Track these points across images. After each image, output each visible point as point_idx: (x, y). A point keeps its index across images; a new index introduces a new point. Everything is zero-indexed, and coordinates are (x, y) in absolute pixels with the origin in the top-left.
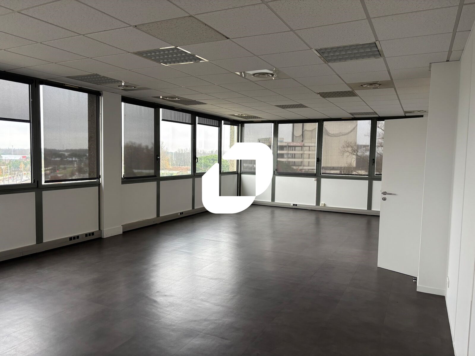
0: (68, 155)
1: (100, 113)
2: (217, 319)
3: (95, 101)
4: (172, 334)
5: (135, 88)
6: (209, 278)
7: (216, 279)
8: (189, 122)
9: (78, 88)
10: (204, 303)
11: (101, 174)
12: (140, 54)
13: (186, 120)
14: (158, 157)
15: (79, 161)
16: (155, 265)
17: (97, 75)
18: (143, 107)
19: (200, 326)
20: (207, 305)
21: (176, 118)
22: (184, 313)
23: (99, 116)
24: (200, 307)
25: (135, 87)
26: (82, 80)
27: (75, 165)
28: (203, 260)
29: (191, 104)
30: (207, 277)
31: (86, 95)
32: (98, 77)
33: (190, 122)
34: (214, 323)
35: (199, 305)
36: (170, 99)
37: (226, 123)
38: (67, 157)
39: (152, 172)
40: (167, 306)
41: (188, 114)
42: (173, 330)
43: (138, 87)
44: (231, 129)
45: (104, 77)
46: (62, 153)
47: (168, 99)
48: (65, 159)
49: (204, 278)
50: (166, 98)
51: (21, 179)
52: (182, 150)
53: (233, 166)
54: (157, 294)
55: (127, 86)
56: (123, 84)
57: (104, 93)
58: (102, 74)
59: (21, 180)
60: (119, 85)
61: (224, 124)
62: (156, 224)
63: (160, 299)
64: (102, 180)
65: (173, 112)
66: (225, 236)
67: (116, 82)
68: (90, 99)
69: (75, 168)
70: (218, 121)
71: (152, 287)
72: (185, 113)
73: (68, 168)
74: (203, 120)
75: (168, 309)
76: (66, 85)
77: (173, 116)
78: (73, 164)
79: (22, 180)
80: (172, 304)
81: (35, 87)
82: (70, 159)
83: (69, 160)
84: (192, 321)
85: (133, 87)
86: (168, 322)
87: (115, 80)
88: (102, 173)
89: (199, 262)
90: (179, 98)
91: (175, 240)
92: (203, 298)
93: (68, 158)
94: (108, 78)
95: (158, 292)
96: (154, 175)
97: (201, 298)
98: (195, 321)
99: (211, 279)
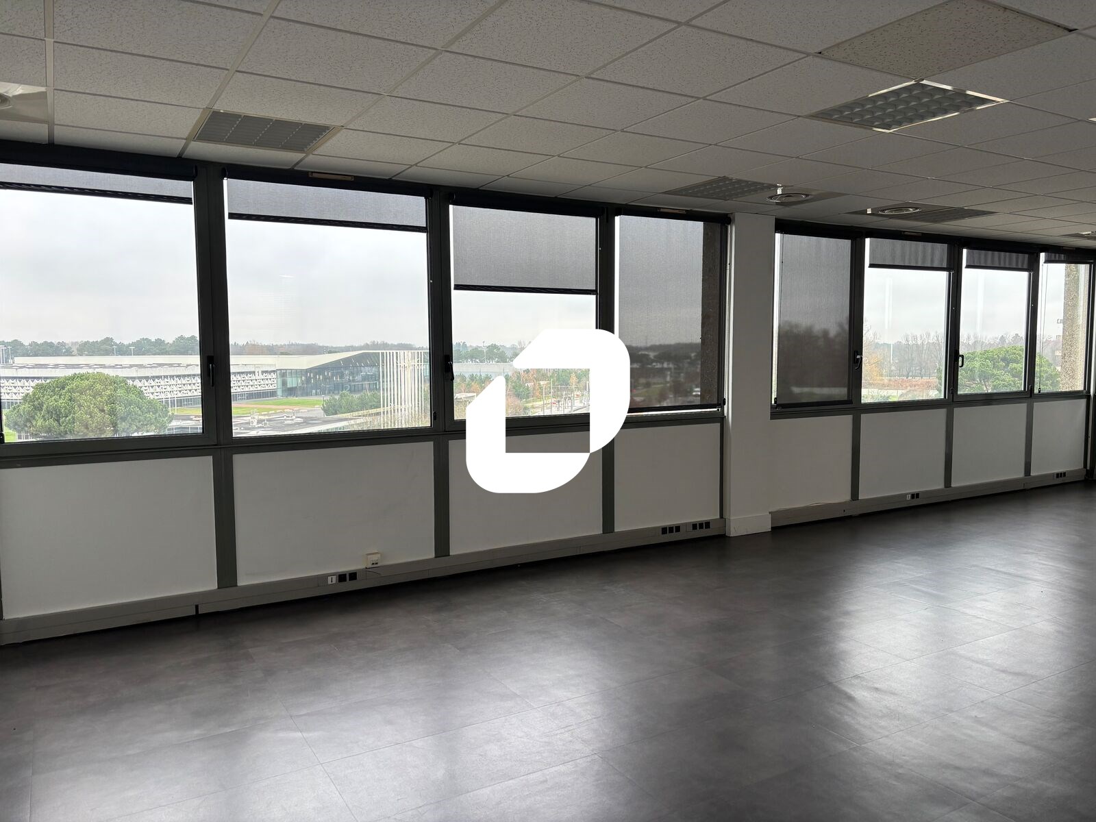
0: (655, 357)
1: (728, 263)
2: (1021, 776)
3: (718, 236)
4: (894, 785)
5: (809, 198)
6: (997, 667)
7: (1017, 674)
8: (942, 264)
9: (684, 212)
10: (984, 729)
11: (726, 397)
12: (825, 115)
13: (932, 261)
14: (858, 357)
15: (675, 369)
16: (847, 613)
17: (725, 178)
18: (824, 240)
19: (970, 783)
20: (992, 736)
21: (907, 257)
22: (926, 743)
23: (726, 270)
24: (971, 736)
25: (807, 195)
26: (694, 195)
27: (668, 379)
28: (980, 621)
29: (950, 219)
30: (988, 665)
31: (699, 226)
32: (727, 182)
33: (945, 265)
34: (1014, 786)
35: (969, 732)
36: (894, 213)
37: (1053, 258)
38: (653, 361)
39: (839, 392)
40: (880, 714)
41: (938, 246)
42: (898, 777)
43: (813, 193)
44: (1068, 275)
45: (739, 181)
46: (643, 353)
47: (886, 212)
48: (650, 366)
49: (981, 666)
50: (883, 211)
51: (572, 406)
52: (915, 338)
53: (1073, 377)
54: (855, 682)
55: (789, 196)
56: (779, 192)
57: (738, 217)
58: (735, 176)
59: (572, 408)
60: (770, 195)
61: (1047, 261)
62: (850, 517)
63: (863, 696)
64: (728, 410)
65: (898, 243)
66: (1041, 566)
67: (766, 190)
68: (707, 234)
69: (668, 385)
70: (1027, 256)
71: (842, 663)
72: (930, 244)
73: (655, 384)
74: (983, 257)
75: (883, 723)
76: (662, 210)
77: (898, 252)
78: (665, 377)
79: (574, 408)
80: (892, 714)
81: (607, 221)
82: (659, 366)
83: (656, 367)
84: (947, 766)
85: (804, 194)
86: (884, 753)
87: (764, 184)
88: (728, 394)
89: (967, 623)
90: (917, 208)
91: (900, 561)
92: (978, 716)
93: (654, 364)
94: (747, 182)
95: (857, 677)
96: (846, 398)
97: (974, 715)
98: (957, 768)
99: (1003, 671)
